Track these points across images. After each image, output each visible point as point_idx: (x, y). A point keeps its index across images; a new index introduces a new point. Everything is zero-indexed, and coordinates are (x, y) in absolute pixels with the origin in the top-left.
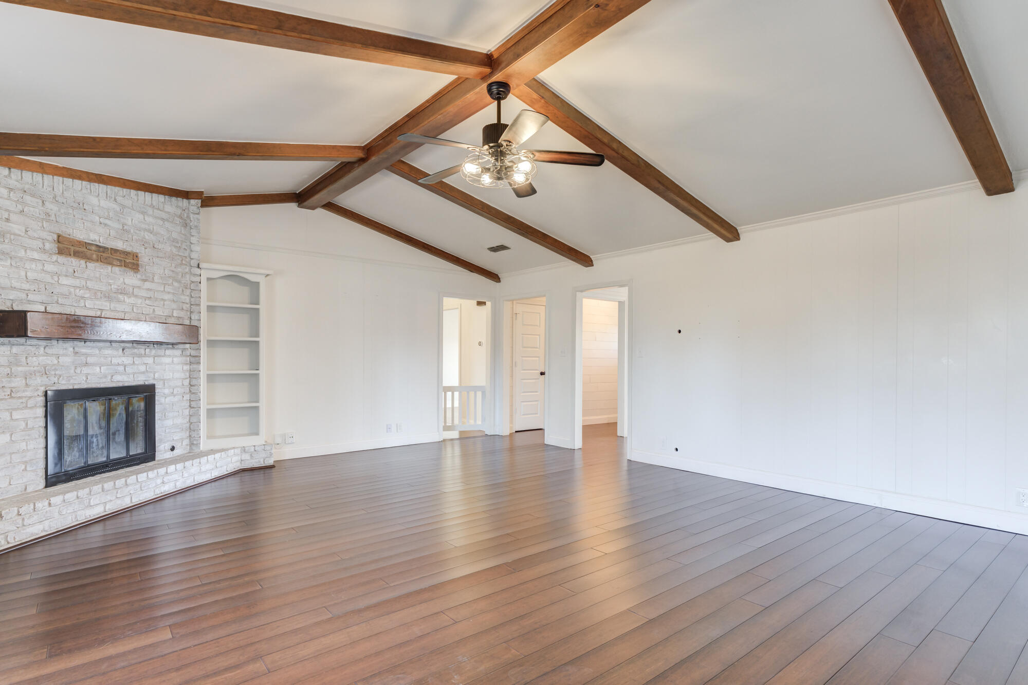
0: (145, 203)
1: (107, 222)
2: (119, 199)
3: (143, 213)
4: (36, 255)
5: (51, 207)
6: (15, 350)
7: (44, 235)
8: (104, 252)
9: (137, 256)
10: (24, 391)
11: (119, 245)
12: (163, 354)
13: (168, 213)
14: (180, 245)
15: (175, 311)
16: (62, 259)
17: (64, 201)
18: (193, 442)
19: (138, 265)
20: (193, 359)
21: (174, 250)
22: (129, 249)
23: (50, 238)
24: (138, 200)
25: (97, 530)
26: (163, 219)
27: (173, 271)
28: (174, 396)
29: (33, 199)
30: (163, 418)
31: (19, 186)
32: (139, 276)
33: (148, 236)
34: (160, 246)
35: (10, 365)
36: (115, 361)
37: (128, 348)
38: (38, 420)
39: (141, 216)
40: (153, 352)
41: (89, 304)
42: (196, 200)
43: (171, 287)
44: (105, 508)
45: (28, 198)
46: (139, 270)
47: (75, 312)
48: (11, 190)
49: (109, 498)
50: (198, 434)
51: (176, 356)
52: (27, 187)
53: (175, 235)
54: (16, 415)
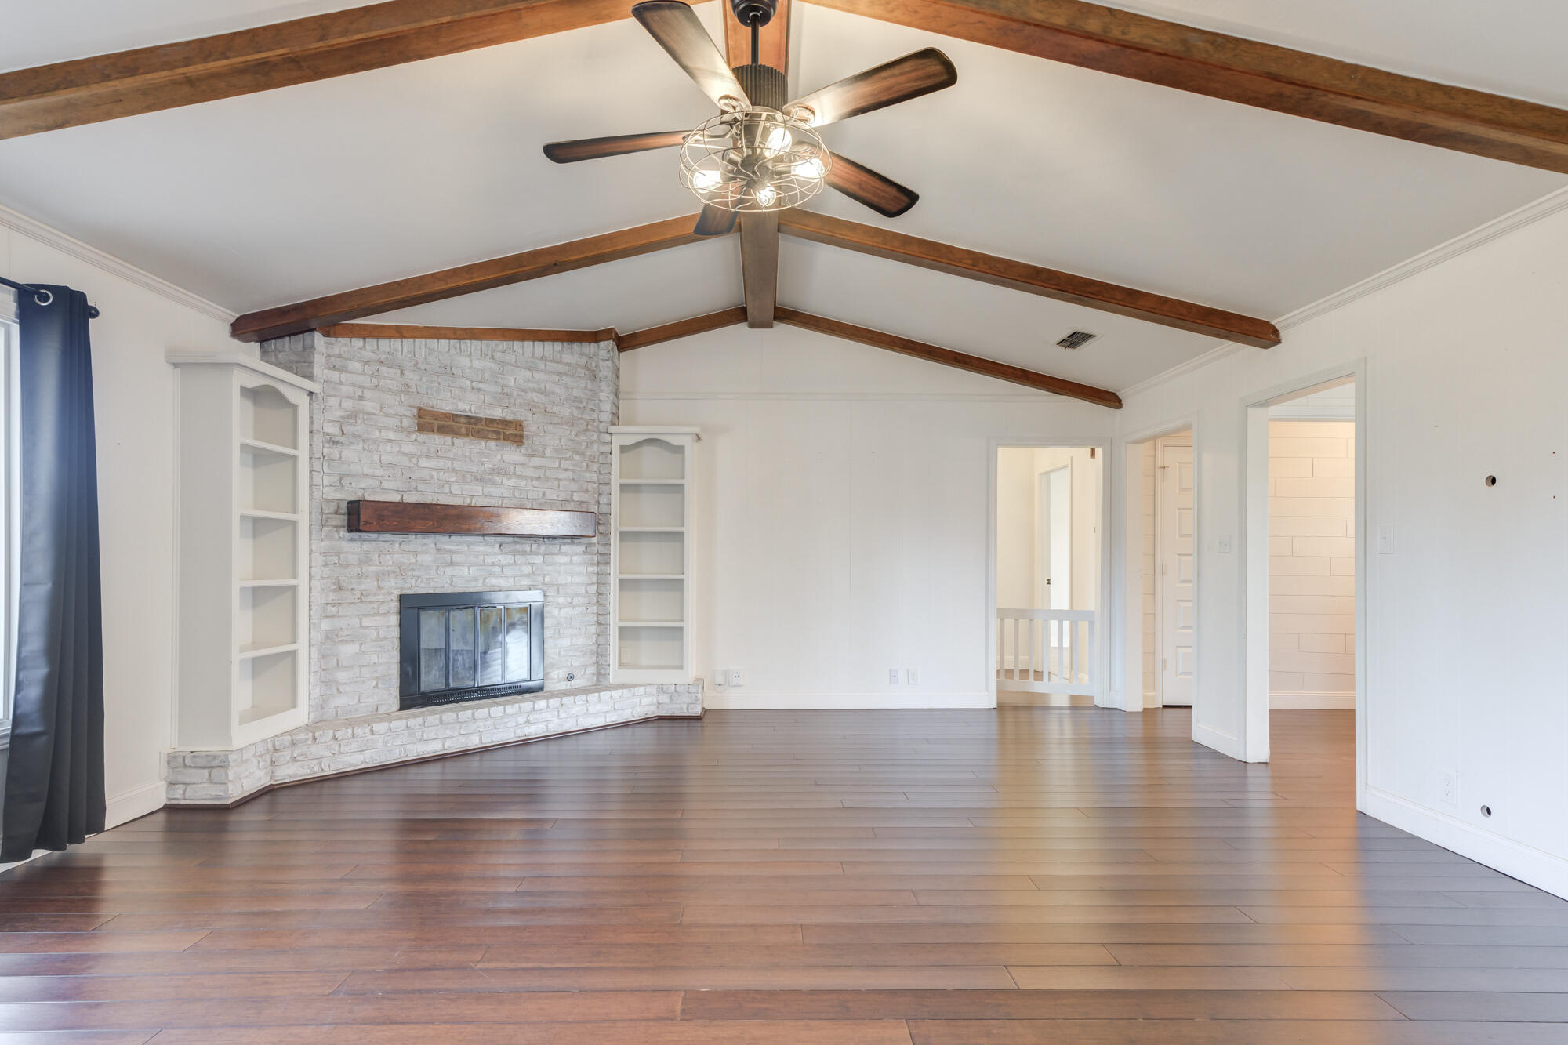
0: (533, 355)
1: (481, 386)
2: (498, 355)
3: (531, 369)
4: (391, 436)
5: (412, 377)
6: (366, 546)
7: (402, 410)
8: (476, 424)
9: (521, 426)
10: (375, 595)
11: (497, 413)
12: (557, 551)
13: (568, 364)
14: (584, 404)
15: (575, 494)
16: (422, 437)
17: (427, 367)
18: (601, 673)
19: (522, 436)
20: (600, 558)
21: (576, 412)
22: (509, 417)
23: (408, 413)
24: (523, 353)
25: (432, 772)
26: (559, 374)
27: (573, 441)
28: (573, 607)
29: (392, 371)
30: (557, 635)
31: (374, 357)
32: (523, 450)
33: (536, 397)
34: (555, 409)
35: (361, 563)
36: (489, 560)
37: (508, 543)
38: (391, 629)
39: (528, 374)
40: (543, 548)
41: (455, 489)
42: (606, 342)
43: (570, 462)
44: (444, 745)
45: (384, 370)
46: (522, 442)
47: (438, 500)
48: (366, 362)
49: (449, 733)
50: (606, 661)
51: (577, 554)
52: (383, 357)
53: (576, 393)
54: (366, 622)
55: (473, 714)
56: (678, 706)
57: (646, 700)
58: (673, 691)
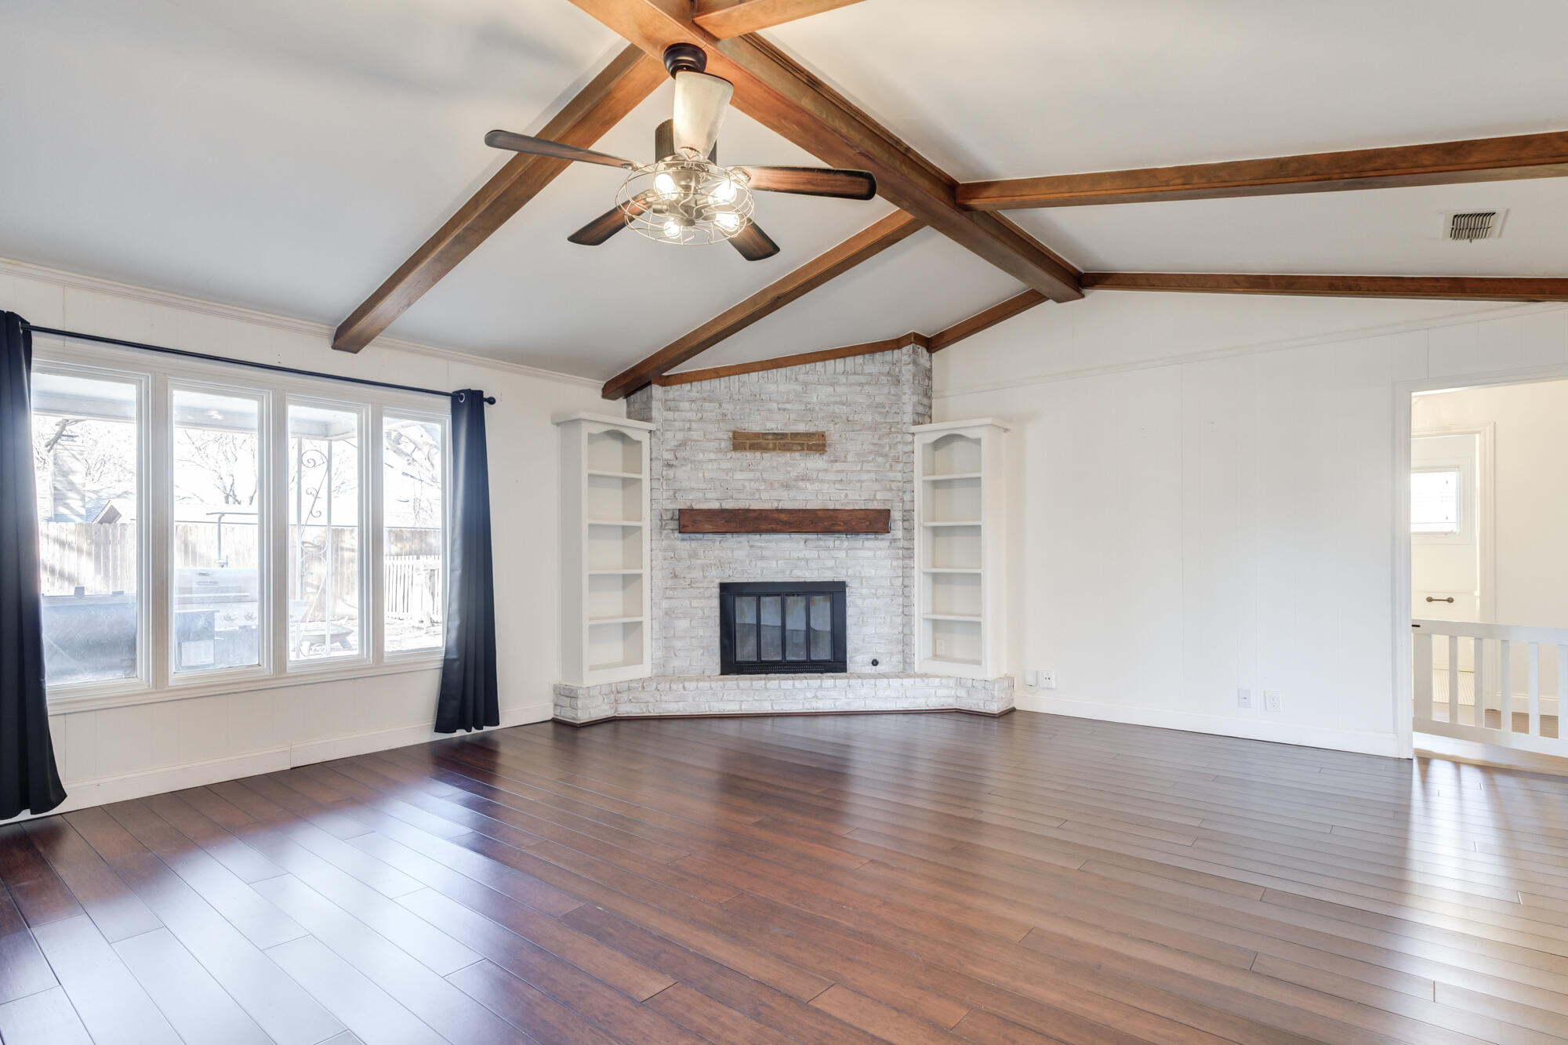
0: (835, 372)
1: (787, 406)
2: (801, 377)
3: (833, 385)
4: (712, 456)
5: (728, 407)
6: (694, 544)
7: (720, 435)
8: (782, 439)
9: (823, 436)
10: (701, 582)
11: (801, 428)
12: (860, 547)
13: (871, 374)
14: (887, 409)
15: (878, 493)
16: (736, 455)
17: (740, 397)
18: (907, 661)
19: (824, 446)
20: (905, 552)
21: (878, 418)
22: (812, 429)
23: (726, 437)
24: (825, 372)
25: (731, 727)
26: (861, 385)
27: (875, 444)
28: (878, 598)
29: (712, 405)
30: (861, 623)
31: (699, 395)
32: (825, 457)
33: (837, 409)
34: (857, 417)
35: (690, 557)
36: (794, 555)
37: (812, 540)
38: (713, 610)
39: (830, 389)
40: (846, 544)
41: (764, 496)
42: (907, 347)
43: (872, 464)
44: (741, 706)
45: (706, 405)
46: (824, 450)
47: (750, 505)
48: (693, 401)
50: (910, 650)
51: (880, 549)
52: (705, 395)
53: (879, 399)
54: (695, 603)
55: (766, 685)
56: (975, 701)
57: (942, 692)
58: (970, 685)
